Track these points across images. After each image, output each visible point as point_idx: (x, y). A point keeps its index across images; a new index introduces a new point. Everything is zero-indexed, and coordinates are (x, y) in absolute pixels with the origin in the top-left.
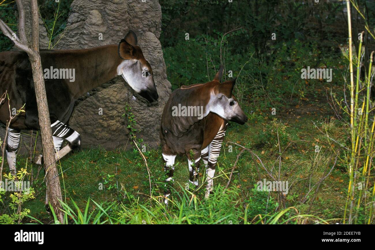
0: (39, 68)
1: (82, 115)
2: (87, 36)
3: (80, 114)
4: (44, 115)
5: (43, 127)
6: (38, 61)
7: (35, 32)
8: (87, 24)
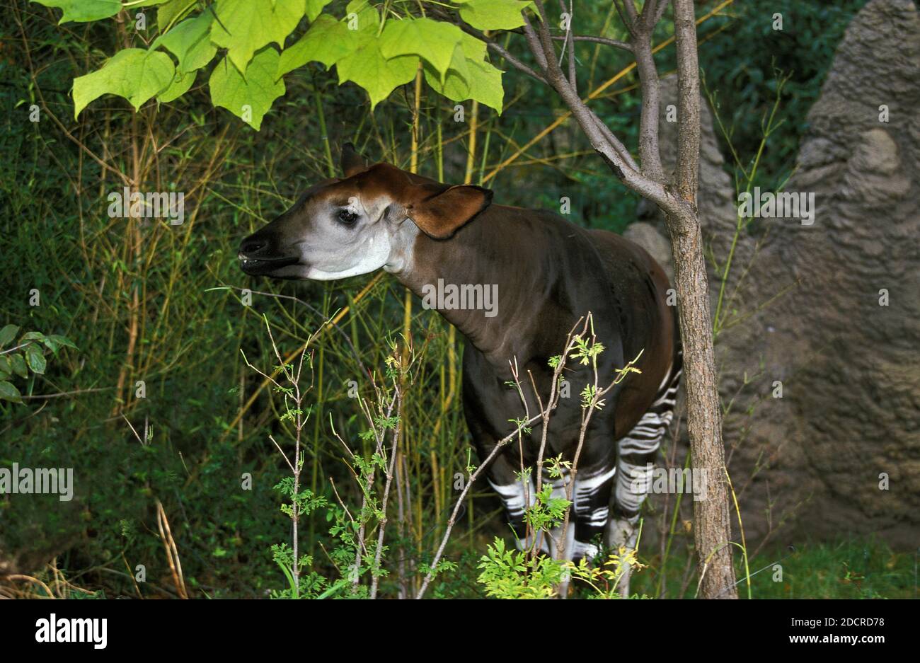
0: (696, 257)
1: (825, 440)
2: (853, 206)
3: (819, 435)
4: (704, 400)
5: (697, 438)
6: (691, 235)
7: (688, 144)
8: (854, 172)
